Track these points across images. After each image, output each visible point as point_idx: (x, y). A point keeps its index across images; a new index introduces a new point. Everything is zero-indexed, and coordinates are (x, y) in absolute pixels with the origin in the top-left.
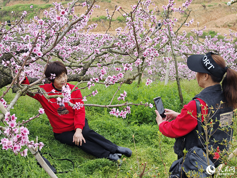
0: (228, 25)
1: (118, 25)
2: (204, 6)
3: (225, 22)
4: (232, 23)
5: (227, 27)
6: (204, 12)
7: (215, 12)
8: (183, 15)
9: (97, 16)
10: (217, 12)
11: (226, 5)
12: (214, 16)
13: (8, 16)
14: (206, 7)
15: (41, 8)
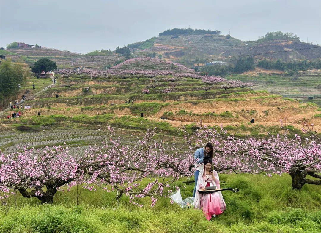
0: (298, 122)
1: (222, 118)
2: (279, 108)
3: (295, 120)
4: (301, 120)
5: (298, 123)
6: (279, 112)
7: (286, 113)
8: (265, 114)
9: (206, 112)
10: (288, 112)
11: (293, 108)
12: (286, 115)
13: (138, 109)
14: (280, 109)
15: (163, 106)
